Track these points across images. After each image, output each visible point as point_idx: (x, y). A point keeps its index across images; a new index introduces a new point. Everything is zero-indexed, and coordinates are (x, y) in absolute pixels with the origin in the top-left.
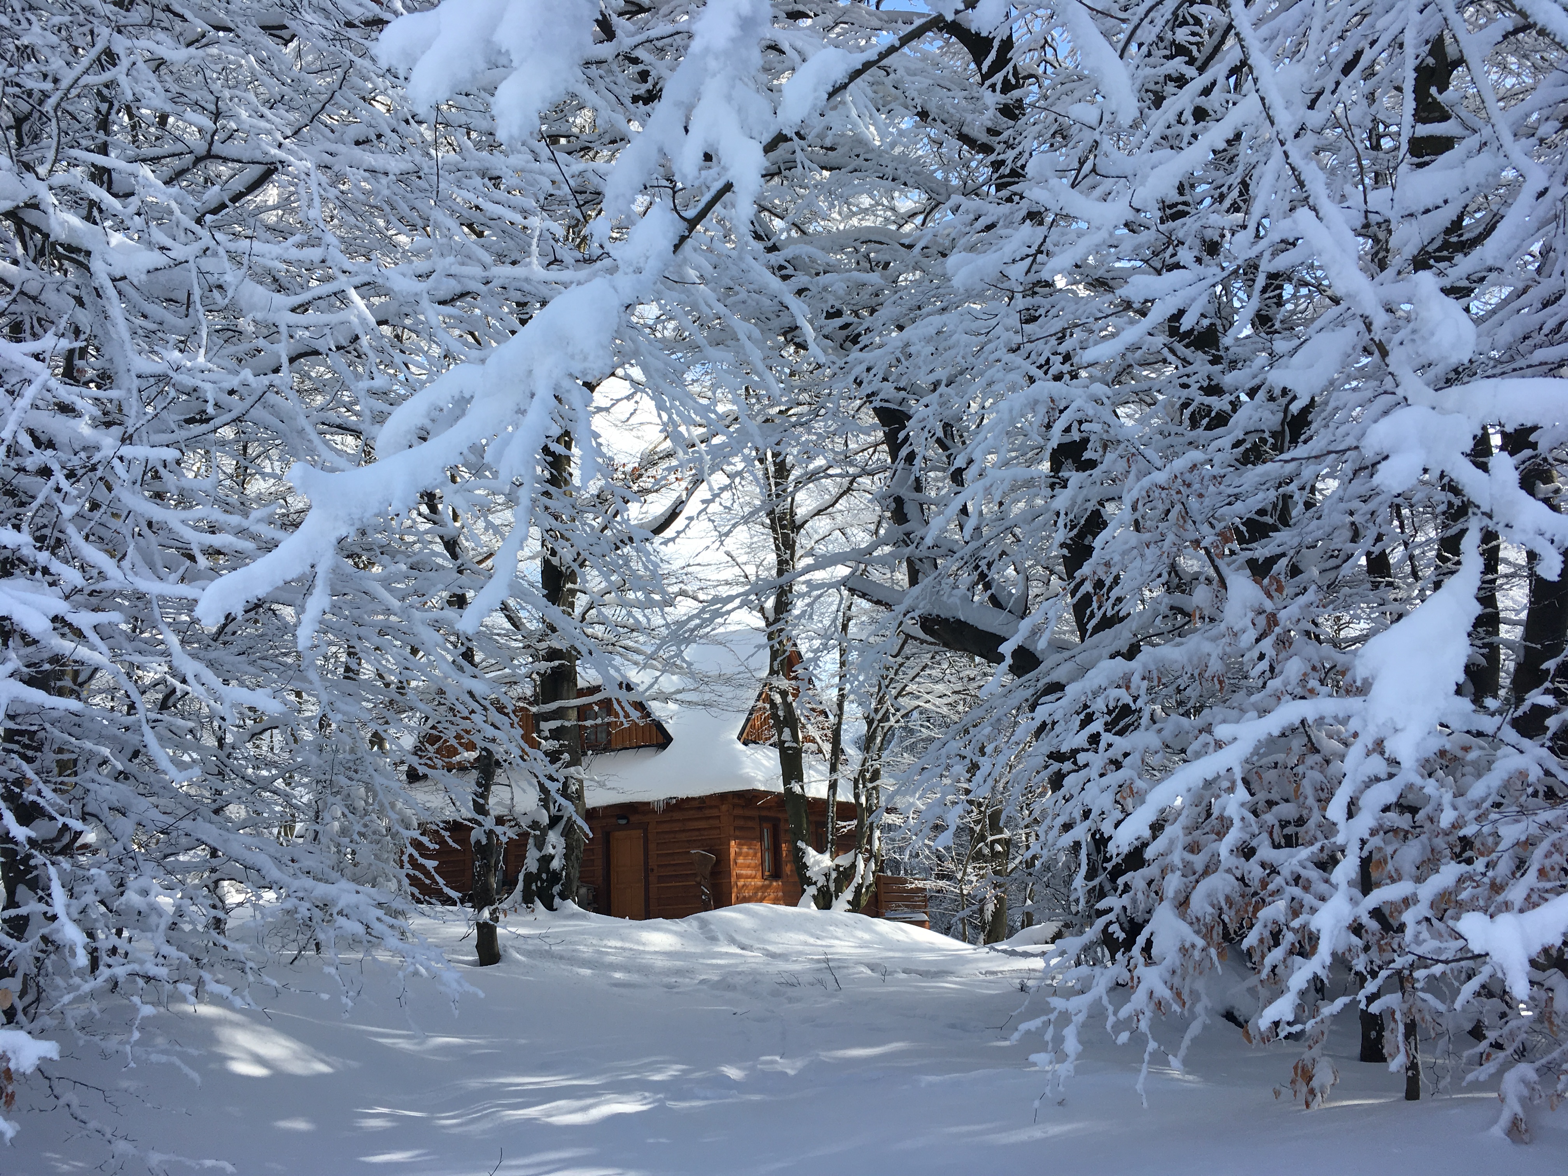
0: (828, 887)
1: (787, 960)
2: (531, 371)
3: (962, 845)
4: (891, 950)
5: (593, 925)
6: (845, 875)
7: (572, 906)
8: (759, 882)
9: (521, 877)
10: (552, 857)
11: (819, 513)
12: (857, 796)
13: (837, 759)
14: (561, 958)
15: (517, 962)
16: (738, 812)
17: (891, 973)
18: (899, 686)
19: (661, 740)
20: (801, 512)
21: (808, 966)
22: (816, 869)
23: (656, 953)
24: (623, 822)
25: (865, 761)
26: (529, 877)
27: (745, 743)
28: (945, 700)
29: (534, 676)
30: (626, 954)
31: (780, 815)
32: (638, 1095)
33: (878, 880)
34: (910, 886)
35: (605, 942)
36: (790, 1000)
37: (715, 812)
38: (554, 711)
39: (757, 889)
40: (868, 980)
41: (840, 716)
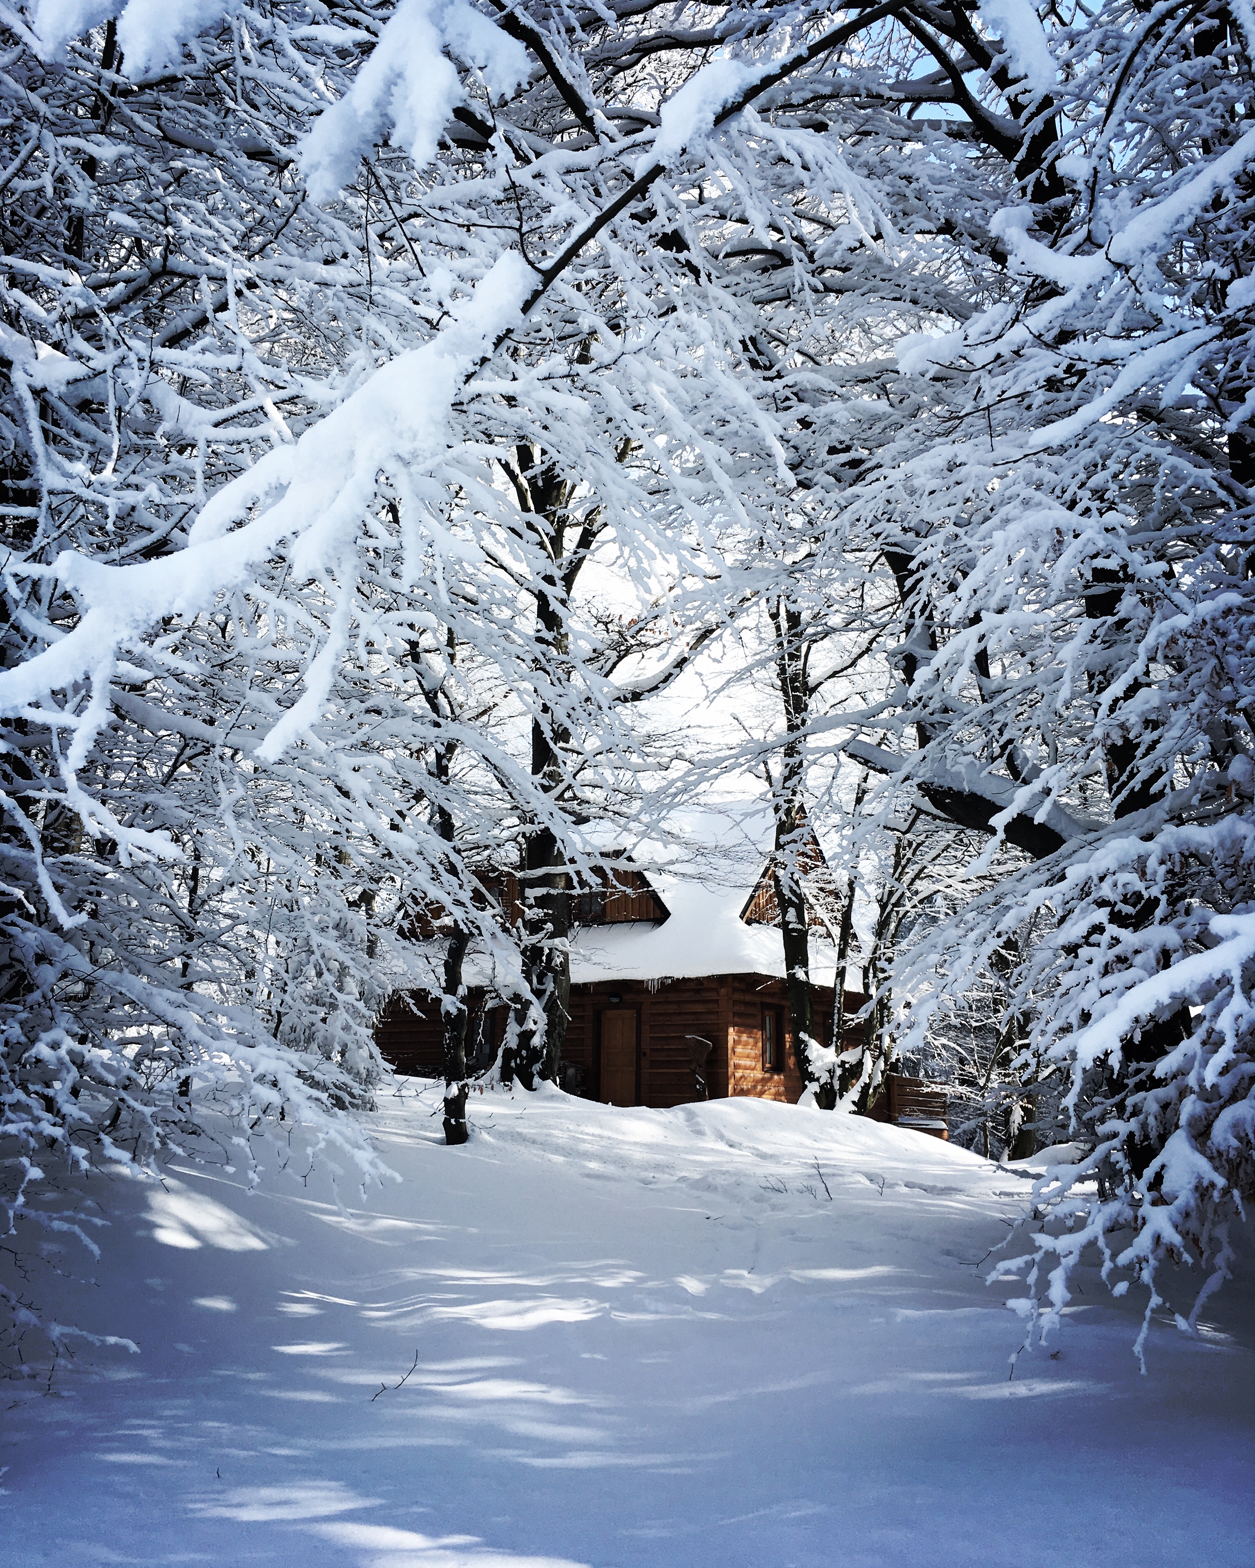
0: (831, 1084)
1: (778, 1162)
2: (353, 453)
3: (986, 1048)
4: (895, 1160)
5: (572, 1108)
6: (852, 1072)
7: (550, 1087)
8: (759, 1074)
9: (500, 1052)
10: (532, 1033)
11: (834, 675)
12: (866, 986)
13: (846, 944)
14: (534, 1142)
15: (485, 1144)
16: (737, 996)
17: (891, 1186)
18: (917, 868)
19: (658, 914)
20: (814, 675)
21: (801, 1170)
22: (819, 1064)
23: (636, 1143)
24: (615, 1000)
25: (876, 948)
26: (508, 1052)
27: (749, 922)
28: (969, 887)
29: (520, 839)
30: (603, 1143)
31: (784, 1003)
32: (581, 1302)
33: (888, 1081)
34: (926, 1090)
35: (583, 1128)
36: (774, 1207)
37: (713, 996)
38: (539, 878)
39: (757, 1082)
40: (863, 1193)
41: (851, 898)
